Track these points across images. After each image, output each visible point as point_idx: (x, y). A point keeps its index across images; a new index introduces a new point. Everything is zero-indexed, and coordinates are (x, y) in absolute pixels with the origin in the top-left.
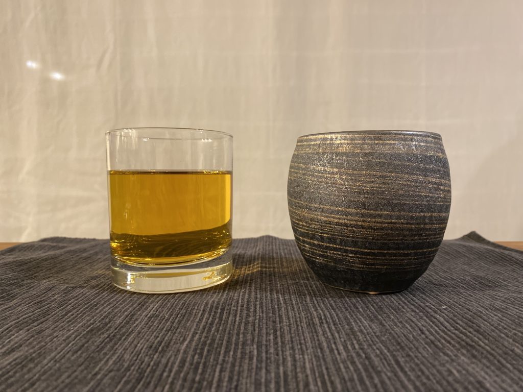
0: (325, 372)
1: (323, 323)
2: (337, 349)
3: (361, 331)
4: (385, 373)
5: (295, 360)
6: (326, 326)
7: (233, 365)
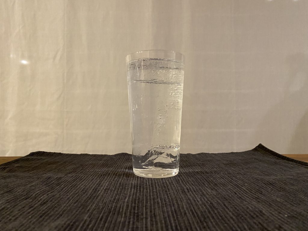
0: (193, 209)
2: (197, 200)
5: (178, 205)
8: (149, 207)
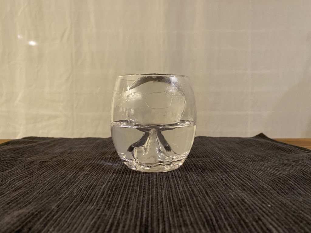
1: (173, 177)
3: (192, 180)
4: (199, 197)
6: (175, 178)
7: (127, 195)
8: (125, 195)
